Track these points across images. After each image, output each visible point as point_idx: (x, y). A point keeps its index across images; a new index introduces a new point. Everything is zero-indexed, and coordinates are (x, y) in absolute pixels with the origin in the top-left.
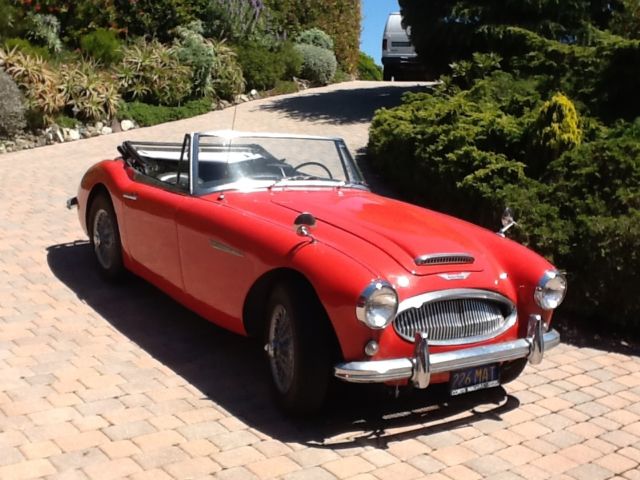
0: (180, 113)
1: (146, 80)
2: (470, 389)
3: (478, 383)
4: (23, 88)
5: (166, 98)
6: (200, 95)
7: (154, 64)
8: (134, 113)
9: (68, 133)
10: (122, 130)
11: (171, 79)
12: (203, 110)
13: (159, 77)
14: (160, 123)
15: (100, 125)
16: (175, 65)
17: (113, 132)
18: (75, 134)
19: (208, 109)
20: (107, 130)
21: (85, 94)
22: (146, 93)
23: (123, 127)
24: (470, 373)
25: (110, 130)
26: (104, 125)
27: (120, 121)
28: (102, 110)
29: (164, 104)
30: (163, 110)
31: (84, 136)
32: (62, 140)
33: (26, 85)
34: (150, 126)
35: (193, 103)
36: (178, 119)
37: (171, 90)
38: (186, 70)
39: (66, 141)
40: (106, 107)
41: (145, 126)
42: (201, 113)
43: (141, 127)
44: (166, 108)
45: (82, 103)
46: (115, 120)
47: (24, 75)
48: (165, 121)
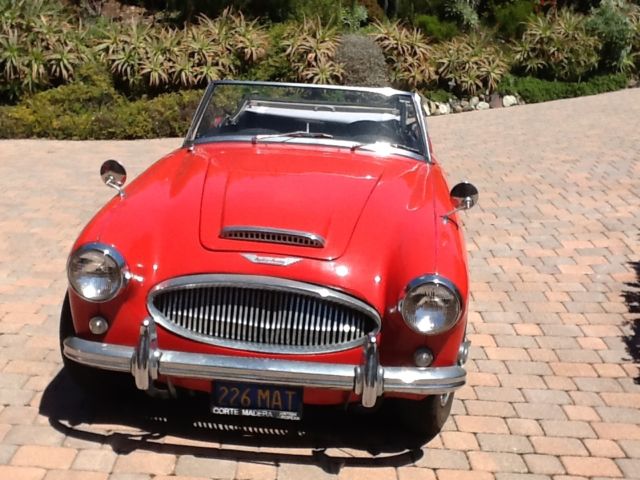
0: (579, 89)
1: (543, 53)
2: (246, 413)
3: (263, 407)
4: (390, 61)
5: (562, 72)
6: (614, 70)
7: (553, 36)
8: (521, 87)
9: (437, 107)
10: (503, 106)
11: (572, 51)
12: (613, 87)
13: (558, 50)
14: (552, 99)
15: (475, 100)
16: (580, 36)
17: (491, 107)
18: (444, 108)
19: (621, 86)
20: (483, 105)
21: (464, 68)
22: (541, 67)
23: (505, 104)
24: (248, 390)
25: (487, 105)
26: (481, 100)
27: (502, 96)
28: (481, 84)
29: (560, 79)
30: (557, 85)
31: (455, 111)
32: (428, 113)
33: (394, 58)
34: (537, 102)
35: (601, 79)
36: (576, 96)
37: (570, 63)
38: (592, 41)
39: (433, 114)
40: (485, 81)
41: (532, 102)
42: (610, 90)
43: (527, 103)
44: (563, 84)
45: (460, 77)
46: (495, 96)
47: (393, 49)
48: (559, 98)
